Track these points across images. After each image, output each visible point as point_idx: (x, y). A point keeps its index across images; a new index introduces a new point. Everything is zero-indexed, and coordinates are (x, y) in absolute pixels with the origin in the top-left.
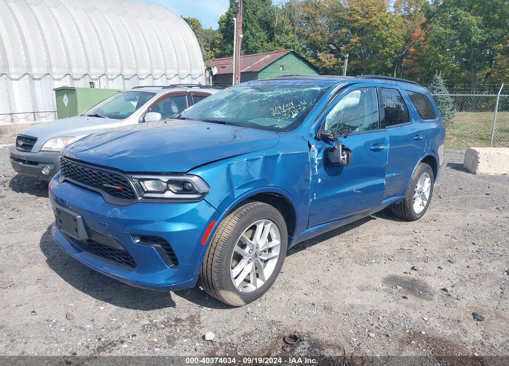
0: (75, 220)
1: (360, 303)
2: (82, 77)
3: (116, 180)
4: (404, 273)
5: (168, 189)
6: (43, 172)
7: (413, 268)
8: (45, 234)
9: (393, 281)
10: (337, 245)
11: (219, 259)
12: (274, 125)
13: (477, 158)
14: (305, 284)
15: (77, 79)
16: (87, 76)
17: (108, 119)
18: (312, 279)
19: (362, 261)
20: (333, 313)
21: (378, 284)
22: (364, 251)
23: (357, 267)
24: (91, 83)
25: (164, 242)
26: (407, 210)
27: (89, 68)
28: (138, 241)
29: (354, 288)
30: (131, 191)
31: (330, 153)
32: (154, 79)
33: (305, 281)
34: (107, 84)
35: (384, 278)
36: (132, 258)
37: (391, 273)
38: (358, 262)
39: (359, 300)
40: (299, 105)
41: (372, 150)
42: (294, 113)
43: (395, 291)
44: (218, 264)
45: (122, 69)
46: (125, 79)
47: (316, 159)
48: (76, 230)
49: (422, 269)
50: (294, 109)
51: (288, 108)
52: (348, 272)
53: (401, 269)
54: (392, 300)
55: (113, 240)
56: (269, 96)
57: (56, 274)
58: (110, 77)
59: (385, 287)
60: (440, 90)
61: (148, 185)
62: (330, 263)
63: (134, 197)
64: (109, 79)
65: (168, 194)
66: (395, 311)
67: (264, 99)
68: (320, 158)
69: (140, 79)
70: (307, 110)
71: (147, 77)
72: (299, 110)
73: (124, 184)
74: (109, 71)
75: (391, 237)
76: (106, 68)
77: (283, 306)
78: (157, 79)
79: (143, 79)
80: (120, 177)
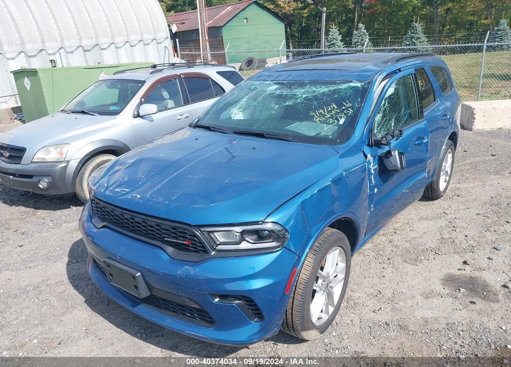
0: (134, 277)
1: (431, 315)
2: (38, 53)
3: (181, 234)
4: (458, 269)
5: (242, 239)
6: (40, 186)
7: (465, 263)
8: (68, 264)
9: (451, 281)
10: (378, 242)
11: (301, 303)
12: (319, 134)
13: (473, 114)
14: (369, 298)
15: (32, 56)
16: (44, 51)
17: (98, 116)
18: (372, 291)
19: (411, 259)
20: (411, 333)
21: (439, 287)
22: (408, 245)
23: (409, 268)
24: (51, 61)
25: (248, 299)
26: (434, 190)
27: (43, 42)
28: (217, 300)
29: (418, 296)
30: (202, 245)
31: (386, 161)
32: (117, 48)
33: (366, 294)
34: (67, 59)
35: (442, 279)
36: (208, 314)
37: (445, 271)
38: (407, 260)
39: (429, 312)
40: (343, 108)
41: (415, 145)
42: (341, 118)
43: (460, 295)
44: (301, 308)
45: (80, 39)
46: (85, 51)
47: (373, 168)
48: (136, 287)
49: (473, 262)
50: (339, 113)
51: (331, 111)
52: (404, 276)
53: (453, 266)
54: (461, 307)
55: (186, 299)
56: (304, 96)
57: (103, 319)
58: (68, 50)
59: (447, 291)
60: (419, 38)
61: (219, 237)
62: (382, 266)
63: (206, 251)
64: (68, 53)
65: (244, 245)
66: (470, 321)
67: (299, 101)
68: (376, 167)
69: (102, 49)
70: (354, 113)
71: (109, 46)
72: (345, 114)
73: (193, 238)
74: (67, 44)
75: (426, 224)
76: (62, 41)
77: (358, 331)
78: (121, 47)
79: (105, 49)
80: (186, 231)
